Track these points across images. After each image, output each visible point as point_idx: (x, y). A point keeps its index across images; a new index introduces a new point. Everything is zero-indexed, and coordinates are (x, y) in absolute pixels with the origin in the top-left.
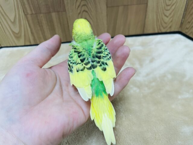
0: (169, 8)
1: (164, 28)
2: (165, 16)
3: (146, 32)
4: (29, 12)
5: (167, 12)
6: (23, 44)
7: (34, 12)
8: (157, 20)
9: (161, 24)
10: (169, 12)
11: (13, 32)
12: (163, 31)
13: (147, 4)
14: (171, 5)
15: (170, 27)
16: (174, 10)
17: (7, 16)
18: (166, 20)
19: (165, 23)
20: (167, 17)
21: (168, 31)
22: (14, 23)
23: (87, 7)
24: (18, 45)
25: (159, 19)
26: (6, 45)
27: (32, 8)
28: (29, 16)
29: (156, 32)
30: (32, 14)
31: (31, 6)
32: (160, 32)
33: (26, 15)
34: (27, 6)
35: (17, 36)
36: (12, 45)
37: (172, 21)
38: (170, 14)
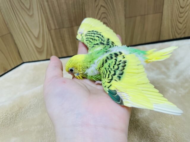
0: (182, 15)
1: (178, 34)
2: (179, 22)
3: (162, 39)
4: (53, 27)
5: (181, 19)
6: (45, 58)
7: (57, 27)
8: (172, 27)
9: (176, 31)
10: (183, 19)
11: (36, 47)
12: (178, 37)
13: (162, 13)
14: (185, 12)
15: (184, 33)
16: (186, 17)
17: (31, 32)
18: (181, 26)
19: (179, 29)
20: (181, 23)
21: (183, 36)
22: (37, 38)
23: (107, 19)
24: (39, 59)
25: (174, 26)
26: (28, 61)
27: (56, 24)
28: (53, 32)
29: (171, 38)
30: (55, 29)
31: (55, 21)
32: (175, 38)
33: (50, 30)
34: (51, 22)
35: (40, 51)
36: (34, 60)
37: (185, 27)
38: (184, 20)
